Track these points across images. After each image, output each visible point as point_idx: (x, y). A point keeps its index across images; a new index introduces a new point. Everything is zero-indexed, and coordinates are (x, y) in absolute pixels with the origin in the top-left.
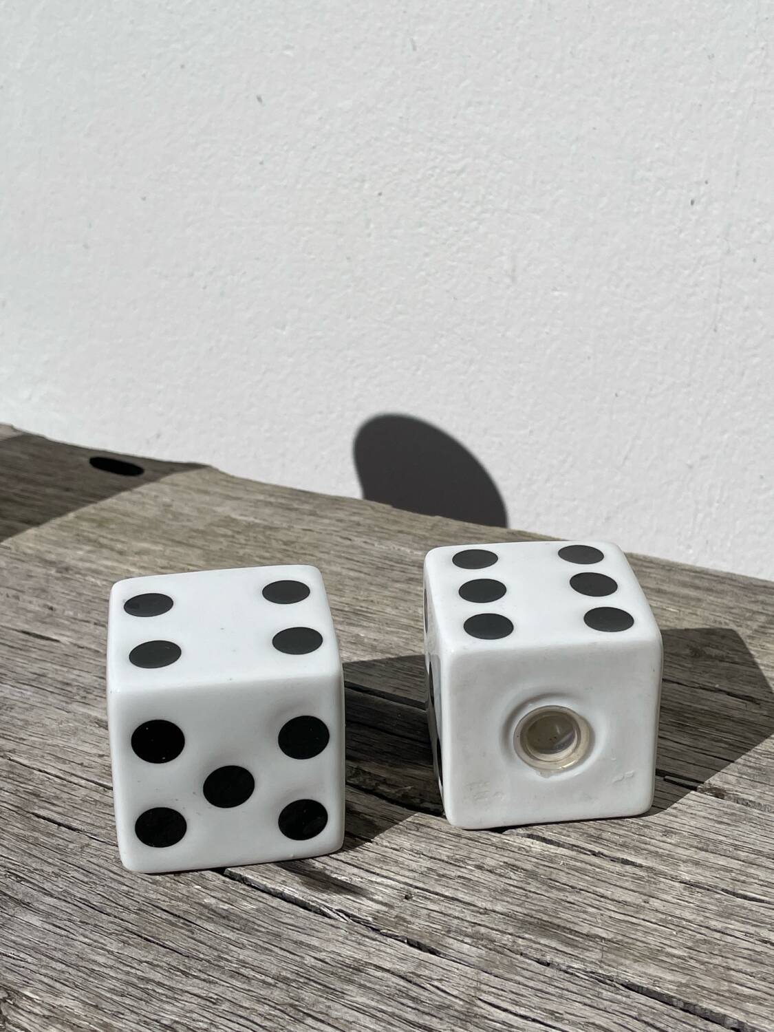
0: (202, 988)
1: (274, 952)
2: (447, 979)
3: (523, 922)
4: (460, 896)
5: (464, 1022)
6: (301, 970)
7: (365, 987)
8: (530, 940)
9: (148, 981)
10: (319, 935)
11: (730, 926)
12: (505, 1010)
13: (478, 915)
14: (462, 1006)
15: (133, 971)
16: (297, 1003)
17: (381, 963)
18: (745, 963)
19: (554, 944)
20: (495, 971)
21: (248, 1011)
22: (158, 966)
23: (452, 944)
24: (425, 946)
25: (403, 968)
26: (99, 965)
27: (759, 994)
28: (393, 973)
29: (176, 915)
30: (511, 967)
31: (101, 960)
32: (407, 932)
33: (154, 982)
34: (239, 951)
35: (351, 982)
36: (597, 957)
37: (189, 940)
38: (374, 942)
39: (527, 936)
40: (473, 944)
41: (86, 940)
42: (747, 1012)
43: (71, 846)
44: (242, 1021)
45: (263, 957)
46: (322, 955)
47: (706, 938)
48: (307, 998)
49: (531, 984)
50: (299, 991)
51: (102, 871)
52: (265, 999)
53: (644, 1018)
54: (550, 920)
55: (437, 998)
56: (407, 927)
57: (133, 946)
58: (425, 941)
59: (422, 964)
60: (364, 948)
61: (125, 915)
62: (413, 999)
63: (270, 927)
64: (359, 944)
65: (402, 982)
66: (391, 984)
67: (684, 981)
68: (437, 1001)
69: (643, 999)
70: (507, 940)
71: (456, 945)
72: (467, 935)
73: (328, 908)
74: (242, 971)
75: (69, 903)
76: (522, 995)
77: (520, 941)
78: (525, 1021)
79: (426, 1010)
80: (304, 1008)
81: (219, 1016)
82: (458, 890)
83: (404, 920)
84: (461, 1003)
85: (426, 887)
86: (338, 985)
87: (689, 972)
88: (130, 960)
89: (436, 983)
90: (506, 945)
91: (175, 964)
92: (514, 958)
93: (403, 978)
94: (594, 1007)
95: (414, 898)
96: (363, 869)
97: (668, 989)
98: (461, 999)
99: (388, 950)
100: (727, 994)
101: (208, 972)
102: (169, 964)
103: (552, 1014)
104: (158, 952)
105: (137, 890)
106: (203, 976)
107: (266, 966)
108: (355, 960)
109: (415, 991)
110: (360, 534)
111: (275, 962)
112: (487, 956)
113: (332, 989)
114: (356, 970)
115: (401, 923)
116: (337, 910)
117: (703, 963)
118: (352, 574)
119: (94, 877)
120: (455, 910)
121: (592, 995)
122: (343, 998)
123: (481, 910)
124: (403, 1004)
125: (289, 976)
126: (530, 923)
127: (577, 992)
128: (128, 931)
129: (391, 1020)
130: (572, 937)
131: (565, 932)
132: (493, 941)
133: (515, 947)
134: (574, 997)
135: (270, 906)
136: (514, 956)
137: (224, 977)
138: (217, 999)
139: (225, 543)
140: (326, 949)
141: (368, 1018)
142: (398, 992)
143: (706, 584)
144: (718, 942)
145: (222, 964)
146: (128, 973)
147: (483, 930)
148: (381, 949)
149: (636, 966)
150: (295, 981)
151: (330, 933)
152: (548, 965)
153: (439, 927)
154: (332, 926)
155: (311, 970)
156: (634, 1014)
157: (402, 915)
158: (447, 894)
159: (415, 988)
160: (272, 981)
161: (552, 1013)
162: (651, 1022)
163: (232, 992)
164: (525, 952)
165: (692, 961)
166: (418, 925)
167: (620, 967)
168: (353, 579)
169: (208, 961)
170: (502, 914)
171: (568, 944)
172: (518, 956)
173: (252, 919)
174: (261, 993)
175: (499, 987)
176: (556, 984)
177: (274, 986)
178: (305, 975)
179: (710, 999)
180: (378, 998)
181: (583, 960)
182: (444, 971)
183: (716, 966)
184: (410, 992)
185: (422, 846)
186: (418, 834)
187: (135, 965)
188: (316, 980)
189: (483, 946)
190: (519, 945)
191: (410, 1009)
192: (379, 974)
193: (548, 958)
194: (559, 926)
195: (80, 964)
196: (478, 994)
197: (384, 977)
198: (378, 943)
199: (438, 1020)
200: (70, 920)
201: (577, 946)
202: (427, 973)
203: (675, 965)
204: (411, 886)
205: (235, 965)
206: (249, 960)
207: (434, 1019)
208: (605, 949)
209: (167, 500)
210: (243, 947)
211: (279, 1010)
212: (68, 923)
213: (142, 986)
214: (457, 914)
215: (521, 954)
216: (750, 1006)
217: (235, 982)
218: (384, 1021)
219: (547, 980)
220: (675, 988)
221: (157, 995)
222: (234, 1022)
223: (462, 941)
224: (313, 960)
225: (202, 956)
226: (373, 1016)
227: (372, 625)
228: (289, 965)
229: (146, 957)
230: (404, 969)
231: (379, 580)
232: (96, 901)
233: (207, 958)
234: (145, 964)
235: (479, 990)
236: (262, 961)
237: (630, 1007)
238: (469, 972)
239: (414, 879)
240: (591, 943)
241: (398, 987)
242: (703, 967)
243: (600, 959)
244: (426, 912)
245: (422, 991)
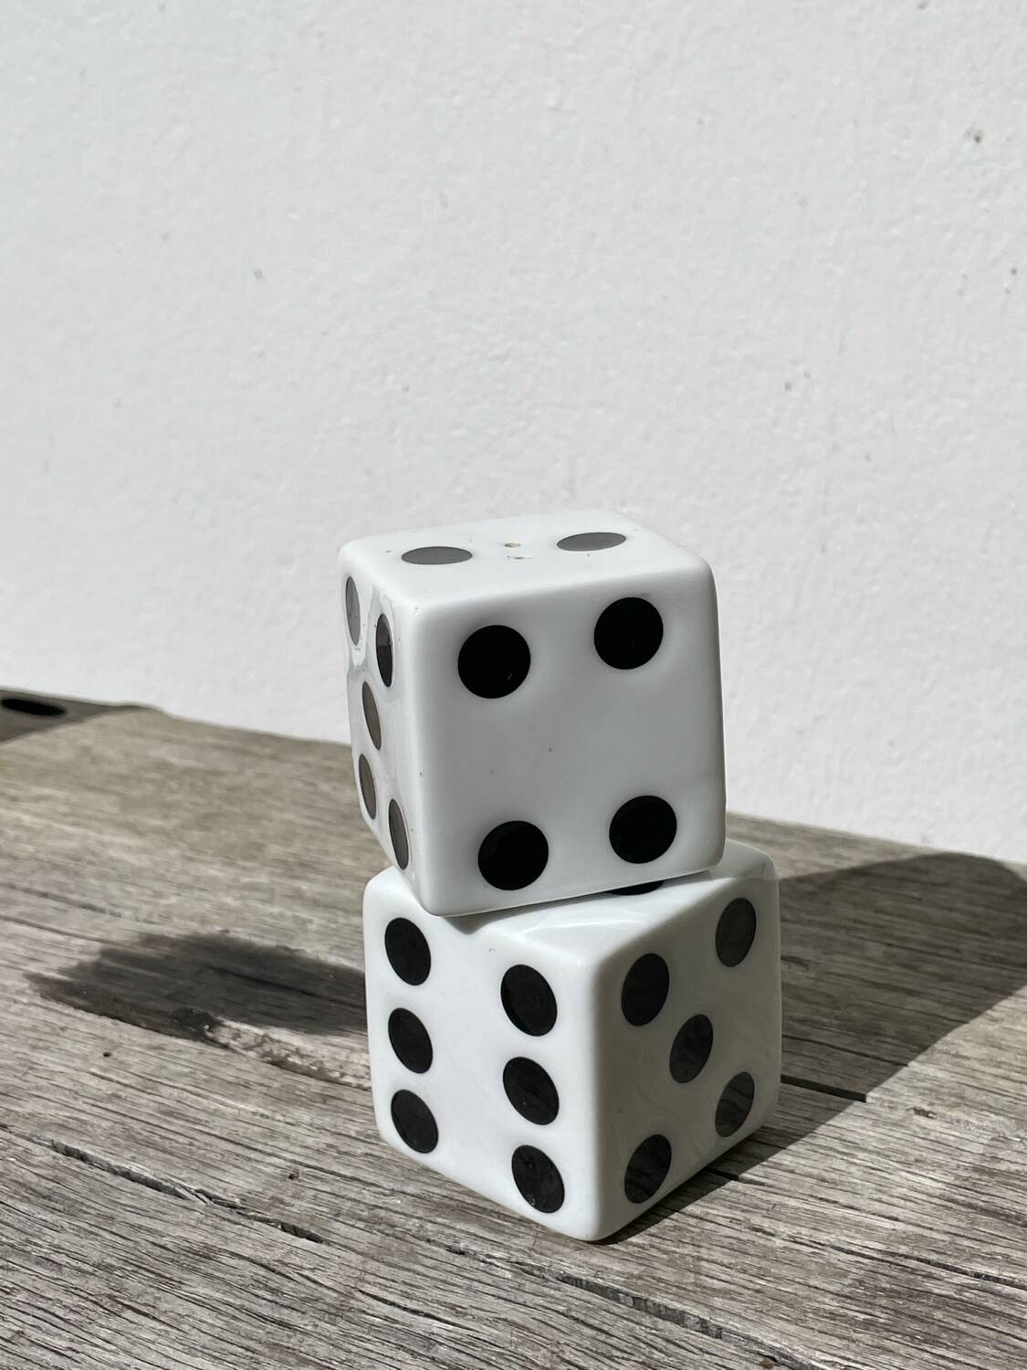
1: (101, 1236)
2: (323, 1269)
3: (439, 1205)
4: (361, 1175)
5: (333, 1317)
6: (132, 1257)
7: (211, 1276)
8: (444, 1225)
10: (165, 1217)
11: (711, 1211)
12: (392, 1304)
13: (382, 1196)
14: (336, 1299)
16: (117, 1294)
17: (238, 1251)
18: (723, 1253)
19: (473, 1229)
20: (389, 1259)
21: (50, 1302)
23: (338, 1229)
24: (302, 1230)
25: (268, 1255)
27: (733, 1287)
28: (252, 1261)
30: (412, 1255)
32: (282, 1214)
34: (54, 1234)
35: (194, 1270)
36: (527, 1244)
38: (236, 1227)
39: (439, 1220)
40: (367, 1229)
42: (712, 1308)
44: (39, 1314)
45: (85, 1242)
46: (165, 1241)
47: (677, 1224)
48: (133, 1288)
49: (433, 1273)
50: (123, 1280)
52: (76, 1289)
53: (574, 1314)
54: (474, 1203)
55: (302, 1289)
56: (284, 1209)
58: (305, 1226)
59: (292, 1250)
60: (219, 1232)
62: (273, 1291)
63: (104, 1209)
64: (216, 1228)
65: (262, 1272)
66: (247, 1273)
67: (636, 1273)
68: (304, 1293)
69: (578, 1292)
70: (412, 1224)
71: (343, 1229)
72: (361, 1220)
73: (184, 1188)
74: (54, 1257)
76: (417, 1287)
77: (429, 1226)
78: (416, 1317)
79: (286, 1303)
80: (124, 1299)
81: (10, 1307)
82: (361, 1168)
83: (282, 1202)
84: (335, 1295)
85: (319, 1165)
86: (175, 1273)
87: (646, 1262)
89: (306, 1273)
90: (410, 1230)
92: (417, 1245)
93: (264, 1266)
94: (511, 1301)
95: (300, 1178)
96: (241, 1145)
97: (613, 1281)
98: (335, 1291)
99: (253, 1235)
100: (690, 1288)
101: (8, 1258)
103: (452, 1309)
107: (87, 1251)
108: (207, 1246)
109: (275, 1281)
110: (328, 780)
111: (99, 1248)
112: (382, 1242)
113: (167, 1278)
114: (206, 1257)
115: (277, 1204)
116: (197, 1191)
117: (666, 1252)
118: (308, 822)
120: (352, 1191)
121: (510, 1287)
122: (180, 1288)
123: (387, 1192)
124: (257, 1296)
125: (114, 1263)
126: (448, 1206)
127: (491, 1283)
129: (237, 1313)
130: (499, 1222)
131: (491, 1216)
132: (393, 1226)
133: (421, 1233)
134: (487, 1289)
135: (108, 1185)
136: (417, 1242)
137: (27, 1264)
138: (13, 1288)
139: (150, 788)
140: (170, 1233)
141: (207, 1312)
142: (254, 1283)
143: (768, 836)
144: (693, 1229)
145: (28, 1248)
147: (382, 1213)
148: (244, 1234)
149: (577, 1255)
150: (120, 1269)
151: (181, 1215)
152: (462, 1253)
153: (325, 1209)
154: (185, 1207)
155: (145, 1256)
156: (561, 1308)
157: (280, 1196)
158: (345, 1173)
159: (275, 1277)
160: (90, 1269)
161: (453, 1307)
162: (583, 1318)
163: (33, 1280)
164: (432, 1239)
165: (652, 1249)
166: (299, 1209)
167: (555, 1256)
168: (306, 827)
169: (12, 1246)
170: (413, 1196)
171: (491, 1230)
172: (423, 1243)
173: (80, 1200)
174: (73, 1282)
175: (388, 1277)
176: (466, 1274)
177: (92, 1274)
178: (135, 1263)
179: (667, 1293)
180: (227, 1288)
181: (508, 1248)
182: (321, 1259)
183: (683, 1256)
184: (270, 1282)
185: (327, 1120)
186: (324, 1106)
188: (148, 1267)
189: (379, 1231)
190: (427, 1230)
191: (265, 1302)
192: (234, 1262)
193: (462, 1246)
194: (485, 1209)
196: (359, 1286)
197: (239, 1265)
198: (241, 1227)
199: (299, 1314)
201: (503, 1232)
202: (297, 1261)
203: (629, 1254)
204: (301, 1164)
205: (46, 1251)
206: (66, 1245)
207: (295, 1313)
208: (540, 1235)
209: (86, 742)
210: (61, 1230)
211: (92, 1301)
214: (352, 1196)
215: (429, 1241)
216: (718, 1302)
217: (39, 1269)
218: (227, 1314)
219: (455, 1269)
220: (623, 1279)
222: (29, 1315)
223: (353, 1226)
224: (150, 1246)
226: (214, 1309)
227: (321, 878)
228: (118, 1252)
230: (268, 1257)
231: (344, 829)
233: (11, 1242)
235: (362, 1280)
236: (83, 1246)
237: (558, 1301)
238: (353, 1260)
239: (307, 1157)
240: (523, 1229)
241: (255, 1277)
242: (665, 1256)
243: (531, 1246)
244: (313, 1193)
245: (285, 1281)
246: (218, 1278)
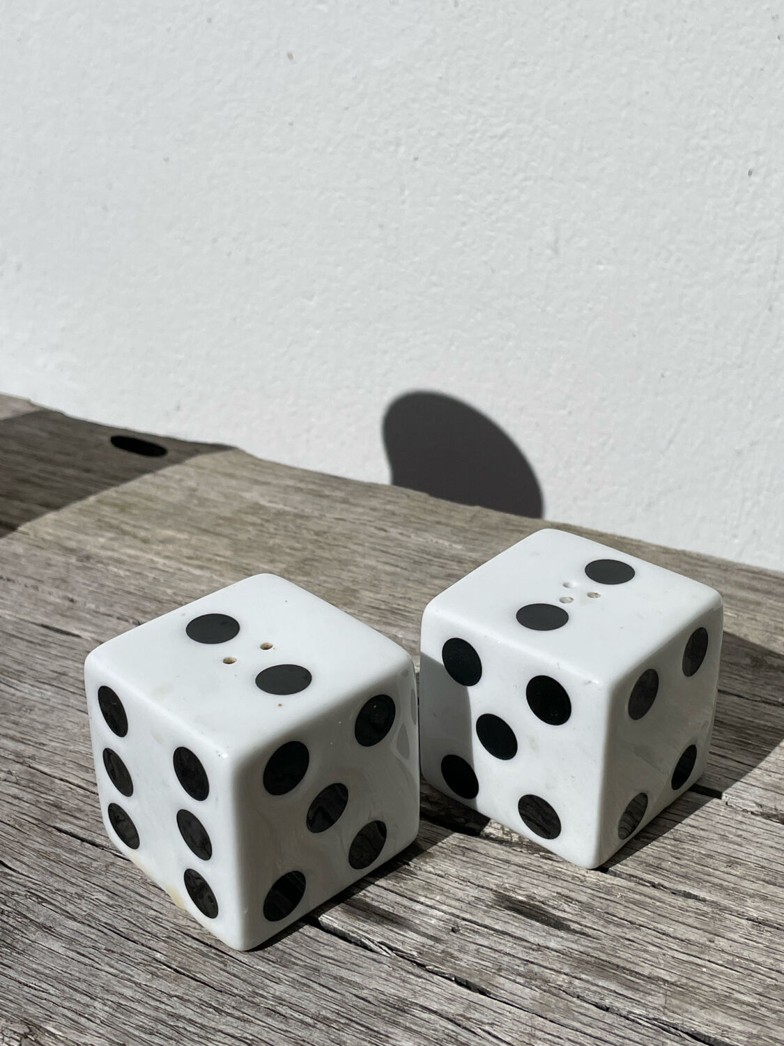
0: (237, 1028)
1: (312, 988)
2: (499, 1024)
3: (580, 961)
4: (511, 929)
6: (342, 1010)
7: (411, 1030)
8: (587, 981)
9: (179, 1017)
10: (361, 970)
13: (531, 952)
15: (163, 1006)
17: (427, 1004)
19: (613, 987)
20: (550, 1015)
22: (189, 1001)
23: (504, 984)
24: (474, 985)
25: (452, 1010)
26: (126, 998)
28: (441, 1015)
29: (207, 944)
30: (568, 1011)
31: (128, 993)
32: (455, 969)
33: (185, 1018)
34: (276, 986)
35: (396, 1024)
36: (660, 1002)
37: (222, 972)
38: (420, 980)
39: (583, 976)
40: (526, 984)
41: (112, 970)
43: (95, 864)
45: (300, 994)
46: (365, 993)
47: (777, 983)
48: (349, 1041)
49: (589, 1031)
50: (341, 1033)
51: (129, 893)
52: (304, 1041)
54: (608, 959)
56: (455, 964)
57: (161, 977)
58: (474, 980)
59: (471, 1005)
60: (408, 986)
61: (152, 944)
63: (308, 961)
64: (404, 981)
65: (451, 1026)
66: (438, 1026)
67: (755, 1032)
70: (562, 980)
71: (508, 985)
72: (519, 975)
73: (369, 939)
74: (279, 1009)
75: (94, 928)
77: (577, 982)
82: (508, 923)
83: (452, 956)
85: (474, 919)
86: (381, 1027)
87: (761, 1022)
88: (159, 993)
89: (487, 1028)
90: (562, 986)
91: (206, 999)
92: (570, 1002)
93: (451, 1021)
95: (461, 932)
96: (406, 897)
97: (738, 1041)
99: (436, 990)
101: (242, 1010)
102: (200, 1000)
104: (189, 986)
105: (165, 915)
106: (237, 1014)
107: (304, 1003)
108: (400, 999)
109: (464, 1036)
110: (395, 525)
111: (314, 999)
112: (541, 998)
113: (375, 1031)
114: (401, 1010)
115: (448, 959)
116: (379, 942)
117: (775, 1012)
118: (388, 568)
119: (120, 900)
120: (507, 945)
122: (388, 1042)
123: (534, 947)
125: (328, 1015)
126: (587, 963)
127: (639, 1040)
128: (157, 961)
130: (632, 979)
131: (624, 973)
132: (546, 981)
133: (572, 989)
135: (307, 936)
136: (570, 998)
137: (259, 1015)
138: (253, 1040)
139: (253, 531)
140: (368, 986)
142: (446, 1037)
143: (765, 587)
145: (257, 1000)
146: (157, 1009)
147: (536, 968)
148: (427, 988)
149: (702, 1013)
150: (336, 1021)
151: (372, 968)
152: (607, 1009)
153: (490, 965)
154: (374, 960)
155: (352, 1009)
157: (449, 950)
158: (497, 927)
159: (464, 1032)
160: (310, 1021)
163: (268, 1032)
164: (582, 995)
165: (763, 1009)
166: (467, 962)
167: (684, 1014)
168: (388, 574)
169: (242, 997)
170: (557, 952)
171: (629, 988)
172: (575, 1000)
173: (288, 951)
174: (300, 1034)
175: (555, 1034)
176: (616, 1032)
177: (314, 1027)
178: (345, 1015)
181: (645, 1006)
182: (496, 1015)
184: (459, 1037)
185: (468, 873)
186: (464, 859)
187: (165, 1000)
188: (359, 1021)
189: (536, 987)
190: (576, 987)
192: (426, 1016)
193: (607, 1002)
194: (618, 966)
195: (106, 997)
196: (533, 1041)
197: (430, 1019)
198: (424, 981)
200: (94, 948)
201: (638, 990)
202: (477, 1016)
203: (745, 1013)
204: (458, 917)
205: (272, 1003)
206: (286, 996)
208: (668, 993)
209: (190, 483)
210: (278, 981)
212: (92, 951)
213: (172, 1024)
214: (508, 950)
215: (578, 997)
217: (269, 1020)
219: (606, 1027)
220: (746, 1039)
221: (189, 1034)
223: (514, 981)
224: (354, 998)
225: (235, 991)
227: (410, 625)
228: (329, 1004)
229: (176, 990)
231: (417, 575)
232: (122, 926)
233: (242, 993)
234: (175, 998)
235: (533, 1036)
236: (300, 998)
238: (522, 1016)
239: (461, 910)
240: (653, 987)
241: (447, 1031)
242: (774, 1016)
243: (664, 1004)
244: (475, 947)
245: (471, 1036)
246: (416, 1032)
